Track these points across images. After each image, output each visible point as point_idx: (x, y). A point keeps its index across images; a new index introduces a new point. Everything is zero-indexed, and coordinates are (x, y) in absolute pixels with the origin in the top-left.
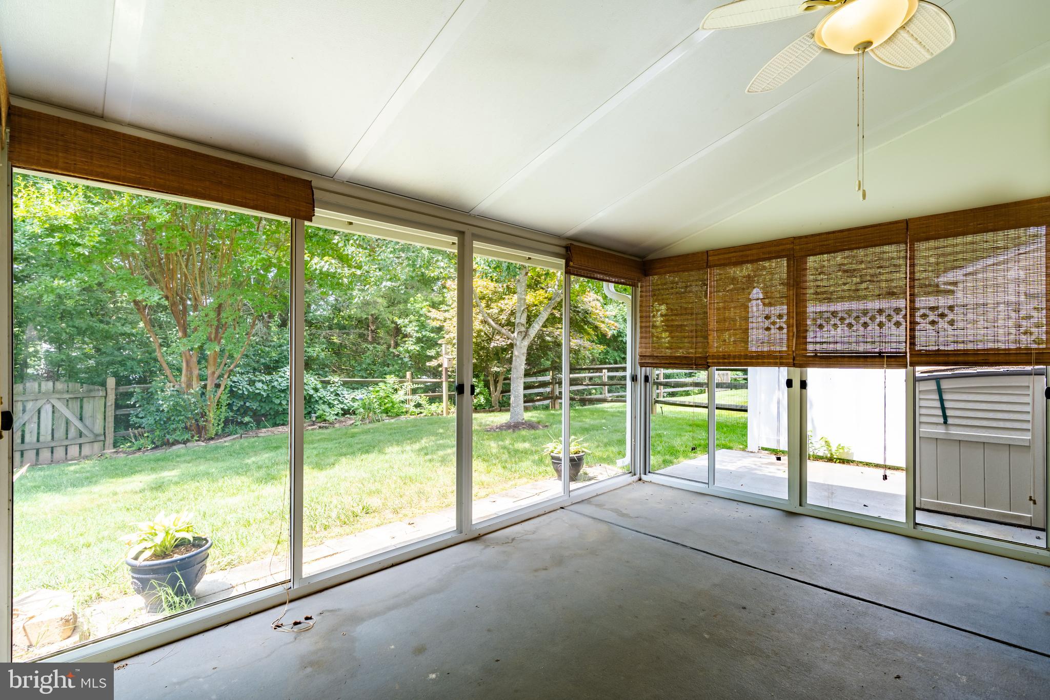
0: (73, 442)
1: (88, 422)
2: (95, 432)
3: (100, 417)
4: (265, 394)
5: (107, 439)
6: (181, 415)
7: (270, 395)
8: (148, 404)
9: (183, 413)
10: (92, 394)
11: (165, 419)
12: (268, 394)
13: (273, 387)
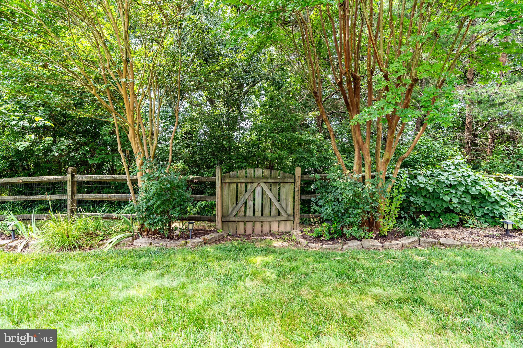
0: (274, 219)
1: (283, 203)
2: (288, 212)
3: (291, 199)
4: (431, 189)
5: (296, 219)
6: (359, 208)
7: (436, 190)
8: (326, 192)
9: (361, 206)
10: (286, 180)
11: (343, 211)
12: (434, 189)
13: (438, 181)
